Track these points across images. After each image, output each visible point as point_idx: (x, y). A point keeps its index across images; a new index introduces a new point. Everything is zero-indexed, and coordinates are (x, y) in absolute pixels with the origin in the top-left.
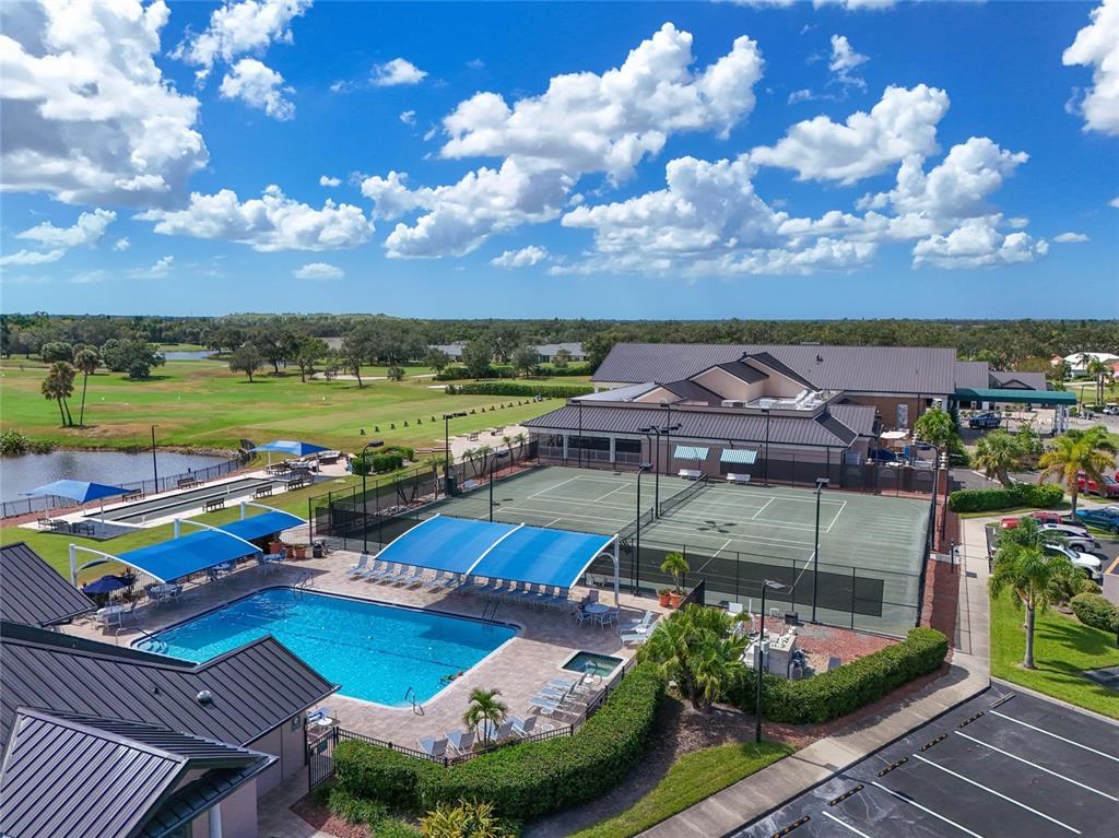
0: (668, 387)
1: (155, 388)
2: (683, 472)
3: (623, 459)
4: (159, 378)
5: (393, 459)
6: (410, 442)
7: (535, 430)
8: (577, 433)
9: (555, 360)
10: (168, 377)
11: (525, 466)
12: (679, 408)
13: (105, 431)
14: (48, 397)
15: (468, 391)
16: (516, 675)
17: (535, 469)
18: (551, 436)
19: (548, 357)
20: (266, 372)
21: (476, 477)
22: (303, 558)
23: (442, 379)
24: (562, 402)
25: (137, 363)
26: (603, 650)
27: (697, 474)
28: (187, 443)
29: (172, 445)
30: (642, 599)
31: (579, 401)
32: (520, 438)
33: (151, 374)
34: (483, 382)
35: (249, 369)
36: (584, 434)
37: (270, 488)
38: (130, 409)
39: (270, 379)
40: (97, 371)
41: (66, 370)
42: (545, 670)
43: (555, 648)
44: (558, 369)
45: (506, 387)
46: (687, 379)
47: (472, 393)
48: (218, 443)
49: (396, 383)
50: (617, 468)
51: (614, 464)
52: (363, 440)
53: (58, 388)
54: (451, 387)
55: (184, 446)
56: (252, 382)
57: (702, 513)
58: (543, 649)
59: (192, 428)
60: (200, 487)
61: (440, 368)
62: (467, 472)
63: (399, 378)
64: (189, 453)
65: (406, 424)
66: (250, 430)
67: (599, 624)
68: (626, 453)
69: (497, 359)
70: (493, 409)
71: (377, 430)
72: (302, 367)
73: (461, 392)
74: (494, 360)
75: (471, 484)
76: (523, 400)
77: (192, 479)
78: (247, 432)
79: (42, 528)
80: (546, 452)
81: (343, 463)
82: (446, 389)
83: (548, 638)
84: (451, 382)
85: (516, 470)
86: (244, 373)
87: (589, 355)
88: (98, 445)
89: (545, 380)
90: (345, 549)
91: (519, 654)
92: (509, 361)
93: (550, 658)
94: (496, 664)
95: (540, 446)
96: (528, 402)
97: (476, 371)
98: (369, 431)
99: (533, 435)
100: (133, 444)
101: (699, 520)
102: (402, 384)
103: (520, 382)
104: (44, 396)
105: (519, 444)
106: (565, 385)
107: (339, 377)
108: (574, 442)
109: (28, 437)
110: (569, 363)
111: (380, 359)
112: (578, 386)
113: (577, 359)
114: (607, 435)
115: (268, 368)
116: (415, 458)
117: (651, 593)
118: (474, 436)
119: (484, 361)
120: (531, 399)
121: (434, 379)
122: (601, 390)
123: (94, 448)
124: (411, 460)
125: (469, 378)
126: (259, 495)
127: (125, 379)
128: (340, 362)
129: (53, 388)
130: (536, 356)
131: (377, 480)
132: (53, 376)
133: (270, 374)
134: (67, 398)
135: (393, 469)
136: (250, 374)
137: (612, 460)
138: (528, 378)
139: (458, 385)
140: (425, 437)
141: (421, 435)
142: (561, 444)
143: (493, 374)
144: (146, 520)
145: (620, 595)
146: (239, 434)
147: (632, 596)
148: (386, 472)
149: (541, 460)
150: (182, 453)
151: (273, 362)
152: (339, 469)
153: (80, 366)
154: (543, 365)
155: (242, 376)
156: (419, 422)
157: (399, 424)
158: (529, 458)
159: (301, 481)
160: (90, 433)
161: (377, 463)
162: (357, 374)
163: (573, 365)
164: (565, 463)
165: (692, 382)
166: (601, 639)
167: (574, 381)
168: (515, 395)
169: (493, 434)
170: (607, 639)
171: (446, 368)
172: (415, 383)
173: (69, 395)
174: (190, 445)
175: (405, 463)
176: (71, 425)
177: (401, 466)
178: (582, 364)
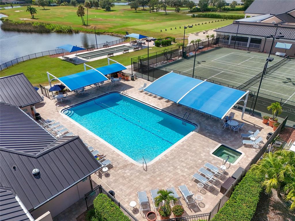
0: (278, 16)
1: (110, 14)
2: (277, 54)
3: (252, 46)
4: (113, 11)
5: (168, 41)
6: (175, 35)
7: (219, 33)
8: (235, 35)
9: (231, 5)
10: (115, 10)
11: (213, 47)
12: (281, 26)
13: (92, 27)
14: (79, 16)
15: (199, 16)
16: (191, 153)
17: (217, 48)
18: (225, 35)
19: (229, 4)
20: (141, 9)
21: (194, 50)
22: (128, 80)
23: (191, 12)
24: (231, 22)
25: (107, 6)
26: (233, 146)
27: (284, 54)
28: (112, 32)
29: (108, 32)
30: (254, 117)
31: (239, 22)
32: (213, 36)
33: (111, 9)
34: (204, 13)
35: (136, 8)
36: (238, 35)
37: (128, 50)
38: (101, 20)
39: (142, 11)
40: (98, 8)
41: (82, 7)
42: (204, 154)
43: (211, 141)
44: (232, 8)
45: (212, 15)
46: (286, 13)
47: (200, 17)
48: (120, 32)
49: (177, 13)
50: (249, 50)
51: (249, 48)
52: (161, 34)
53: (81, 13)
54: (194, 15)
55: (112, 33)
56: (136, 12)
57: (285, 73)
58: (206, 140)
59: (115, 27)
60: (110, 48)
61: (191, 8)
62: (191, 49)
63: (178, 12)
64: (113, 35)
65: (176, 28)
66: (130, 28)
67: (232, 130)
68: (254, 44)
69: (211, 5)
70: (206, 23)
71: (166, 30)
72: (150, 8)
73: (197, 17)
74: (210, 5)
75: (192, 54)
76: (217, 20)
77: (107, 45)
78: (128, 29)
79: (63, 59)
80: (222, 42)
81: (153, 42)
82: (192, 16)
83: (208, 134)
84: (194, 13)
85: (210, 48)
86: (134, 9)
87: (244, 3)
88: (90, 31)
89: (226, 12)
90: (142, 78)
91: (194, 142)
92: (215, 5)
93: (208, 146)
94: (183, 146)
95: (220, 39)
96: (219, 21)
97: (203, 9)
98: (164, 30)
99: (218, 35)
100: (98, 31)
101: (283, 77)
102: (179, 14)
103: (217, 13)
104: (78, 15)
105: (212, 38)
106: (233, 15)
107: (160, 11)
108: (234, 38)
109: (73, 28)
110: (236, 6)
111: (174, 5)
112: (238, 15)
113: (239, 5)
114: (247, 36)
115: (141, 8)
116: (176, 41)
117: (259, 115)
118: (197, 34)
119: (206, 5)
120: (220, 20)
121: (189, 12)
122: (248, 17)
123: (89, 32)
124: (174, 42)
125: (200, 11)
126: (125, 52)
127: (104, 11)
128: (160, 6)
129: (79, 13)
130: (224, 3)
131: (162, 49)
132: (79, 9)
133: (142, 10)
134: (83, 16)
135: (168, 45)
136: (136, 10)
137: (248, 46)
138: (220, 11)
139: (196, 14)
140: (181, 33)
141: (179, 32)
142: (228, 39)
143: (209, 10)
144: (90, 58)
145: (245, 114)
146: (126, 29)
147: (249, 116)
148: (165, 46)
149: (220, 45)
150: (111, 35)
151: (143, 6)
152: (152, 44)
153: (86, 6)
154: (226, 7)
155: (134, 10)
156: (180, 28)
157: (173, 28)
158: (215, 44)
159: (138, 48)
160: (89, 27)
161: (163, 43)
162: (165, 10)
163: (237, 7)
164: (229, 47)
165: (288, 14)
166: (232, 139)
167: (237, 13)
168: (215, 18)
169: (204, 33)
170: (236, 139)
171: (193, 8)
172: (183, 13)
173: (84, 16)
174: (113, 33)
175: (172, 43)
176: (85, 25)
177: (171, 44)
178: (241, 7)
